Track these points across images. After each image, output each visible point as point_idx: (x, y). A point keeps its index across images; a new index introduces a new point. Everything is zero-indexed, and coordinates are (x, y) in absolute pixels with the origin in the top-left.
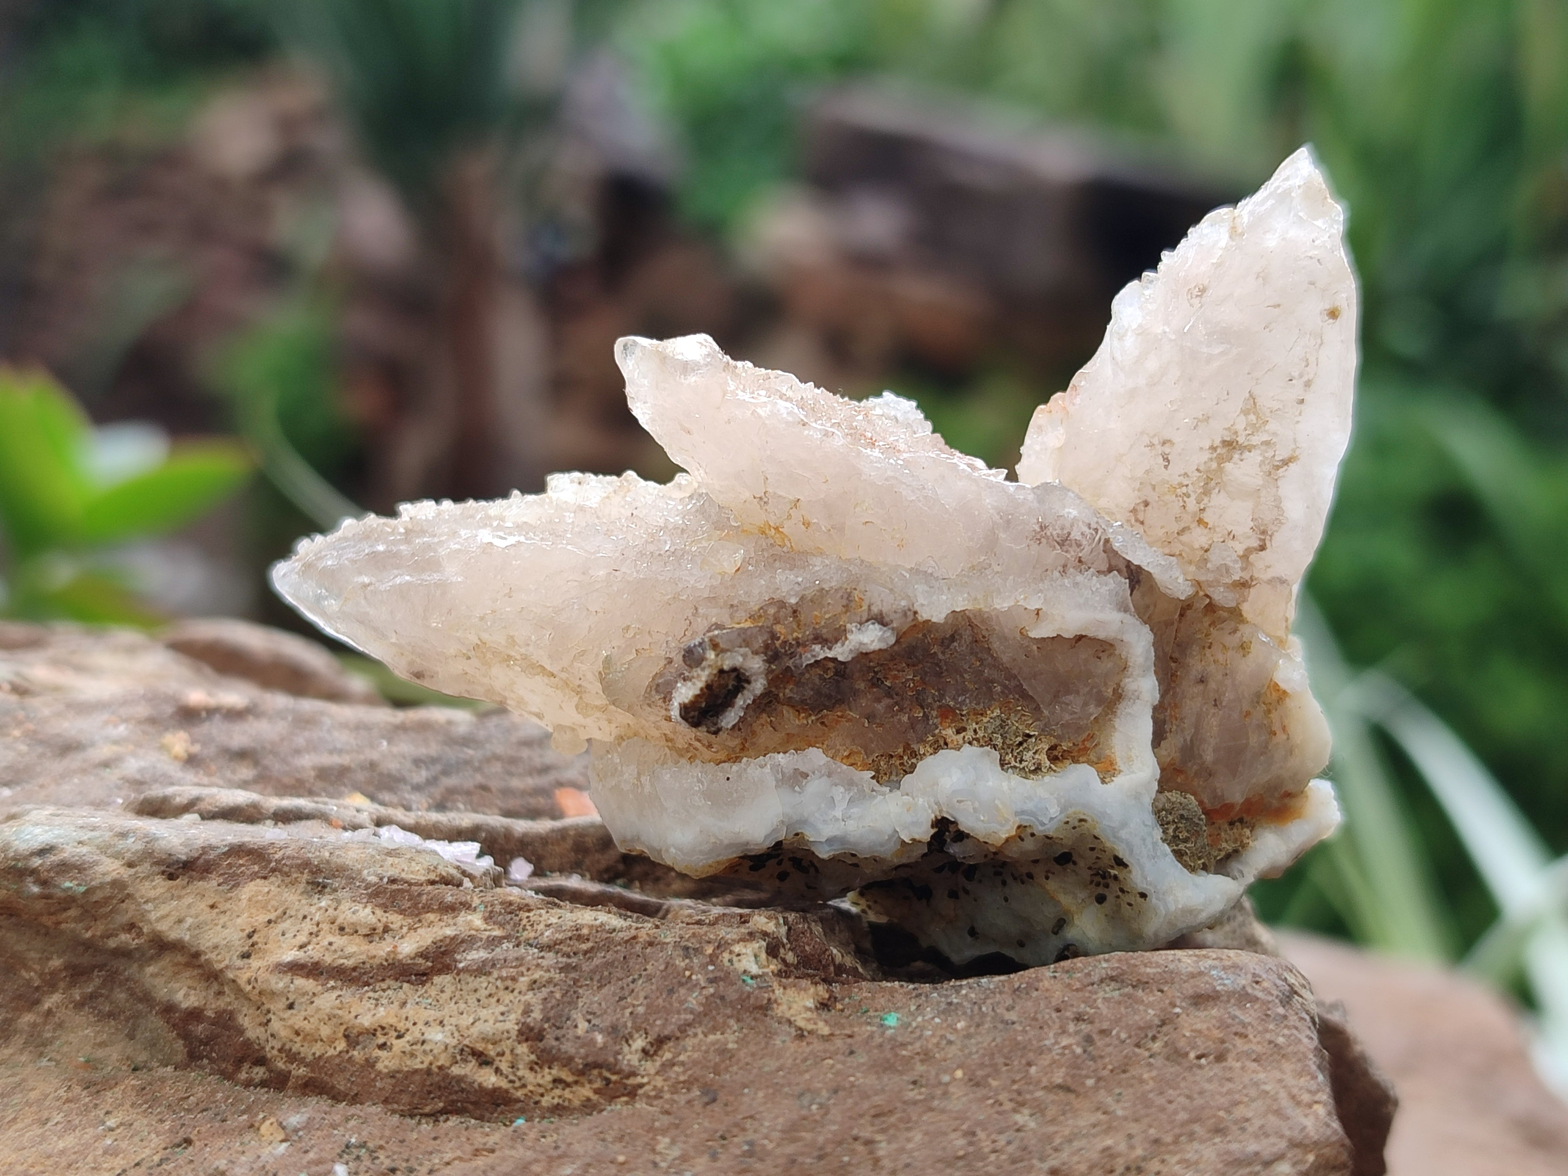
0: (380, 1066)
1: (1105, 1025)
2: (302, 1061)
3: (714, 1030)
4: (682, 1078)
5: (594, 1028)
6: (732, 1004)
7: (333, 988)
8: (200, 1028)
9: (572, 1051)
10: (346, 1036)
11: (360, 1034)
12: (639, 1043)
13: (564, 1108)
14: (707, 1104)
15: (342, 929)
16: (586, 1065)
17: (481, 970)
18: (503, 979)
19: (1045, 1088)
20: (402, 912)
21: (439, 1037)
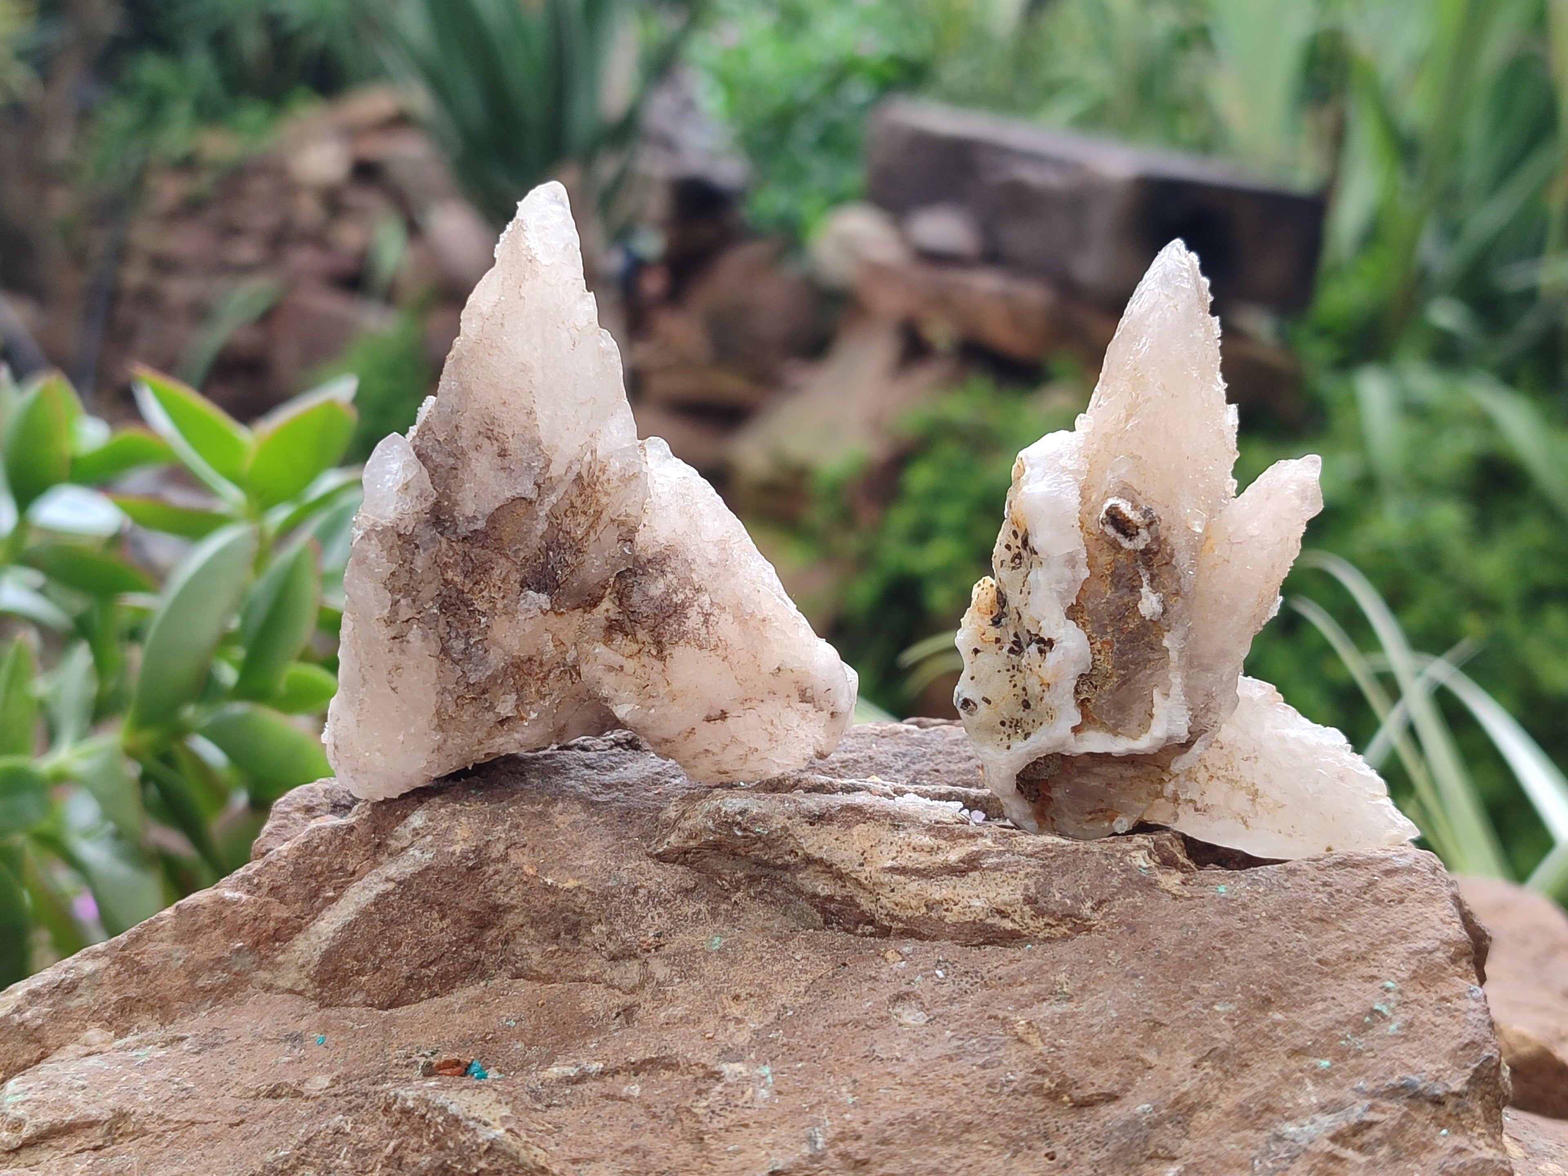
0: (946, 920)
1: (1339, 887)
2: (901, 920)
3: (1128, 896)
4: (1115, 921)
5: (1064, 896)
6: (1136, 883)
7: (914, 880)
8: (832, 906)
9: (1055, 909)
10: (926, 906)
11: (934, 904)
12: (1089, 904)
13: (1052, 938)
14: (1130, 934)
15: (914, 849)
16: (1063, 915)
17: (997, 868)
18: (1010, 873)
19: (1309, 920)
20: (945, 839)
21: (978, 904)
